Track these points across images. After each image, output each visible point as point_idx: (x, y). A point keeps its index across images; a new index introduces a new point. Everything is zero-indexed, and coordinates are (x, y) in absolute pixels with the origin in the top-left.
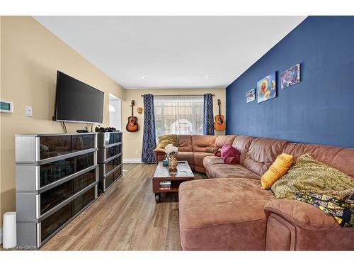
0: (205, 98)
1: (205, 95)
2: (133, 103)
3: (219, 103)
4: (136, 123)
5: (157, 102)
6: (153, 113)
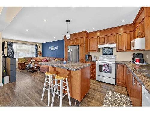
0: (35, 46)
3: (40, 48)
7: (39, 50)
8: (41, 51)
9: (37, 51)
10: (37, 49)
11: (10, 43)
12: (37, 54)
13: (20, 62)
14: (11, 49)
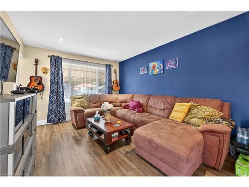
0: (106, 68)
1: (106, 65)
2: (37, 62)
3: (115, 72)
4: (40, 83)
5: (65, 65)
6: (62, 74)
7: (113, 79)
8: (118, 79)
9: (110, 81)
10: (110, 74)
11: (55, 60)
12: (109, 88)
13: (74, 107)
14: (58, 74)
